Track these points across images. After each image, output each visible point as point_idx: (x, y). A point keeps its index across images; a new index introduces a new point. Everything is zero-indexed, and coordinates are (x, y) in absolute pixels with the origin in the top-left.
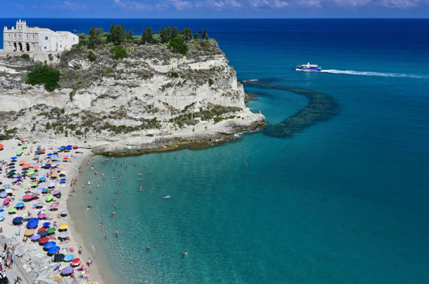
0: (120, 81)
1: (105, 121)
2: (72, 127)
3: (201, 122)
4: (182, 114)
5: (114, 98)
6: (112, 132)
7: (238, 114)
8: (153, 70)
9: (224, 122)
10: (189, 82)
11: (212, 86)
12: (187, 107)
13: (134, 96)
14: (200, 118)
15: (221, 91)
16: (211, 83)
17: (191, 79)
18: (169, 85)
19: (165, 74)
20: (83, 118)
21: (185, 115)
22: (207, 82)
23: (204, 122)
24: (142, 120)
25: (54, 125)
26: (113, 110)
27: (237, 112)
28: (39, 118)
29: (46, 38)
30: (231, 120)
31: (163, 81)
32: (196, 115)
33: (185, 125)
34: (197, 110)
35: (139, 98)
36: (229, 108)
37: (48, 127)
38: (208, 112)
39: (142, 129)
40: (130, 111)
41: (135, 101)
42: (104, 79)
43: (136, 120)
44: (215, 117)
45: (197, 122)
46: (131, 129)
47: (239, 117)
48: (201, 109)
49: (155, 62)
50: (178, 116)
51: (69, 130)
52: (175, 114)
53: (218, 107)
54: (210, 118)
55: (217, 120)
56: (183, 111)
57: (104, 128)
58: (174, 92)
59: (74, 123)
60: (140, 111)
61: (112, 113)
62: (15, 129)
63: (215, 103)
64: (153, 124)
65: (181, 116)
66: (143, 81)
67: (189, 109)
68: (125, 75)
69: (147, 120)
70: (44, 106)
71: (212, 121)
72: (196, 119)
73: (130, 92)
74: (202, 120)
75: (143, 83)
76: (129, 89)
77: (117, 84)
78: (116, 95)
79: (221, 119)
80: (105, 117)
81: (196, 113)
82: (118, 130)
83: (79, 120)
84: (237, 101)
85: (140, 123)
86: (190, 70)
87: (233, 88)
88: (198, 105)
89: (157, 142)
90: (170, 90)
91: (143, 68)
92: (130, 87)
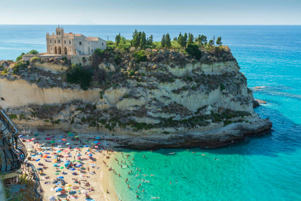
0: (142, 83)
1: (129, 118)
2: (103, 122)
3: (212, 124)
4: (194, 115)
5: (137, 98)
6: (134, 128)
7: (246, 118)
8: (170, 74)
9: (233, 125)
10: (202, 87)
11: (224, 91)
12: (199, 110)
13: (153, 97)
14: (210, 120)
15: (231, 96)
16: (222, 88)
17: (205, 84)
18: (184, 89)
19: (180, 78)
20: (112, 115)
21: (198, 117)
22: (219, 87)
23: (214, 124)
24: (160, 118)
25: (89, 119)
26: (135, 109)
27: (246, 117)
28: (76, 113)
29: (80, 43)
30: (239, 123)
31: (179, 84)
32: (207, 117)
33: (198, 126)
34: (208, 113)
35: (157, 99)
36: (238, 112)
37: (84, 120)
38: (219, 115)
39: (160, 127)
40: (150, 110)
41: (154, 102)
42: (128, 81)
43: (154, 118)
44: (225, 119)
45: (208, 123)
46: (150, 126)
47: (247, 122)
48: (212, 112)
49: (172, 66)
50: (191, 116)
51: (100, 124)
52: (188, 115)
53: (228, 110)
54: (221, 121)
55: (226, 123)
56: (196, 113)
57: (128, 124)
58: (189, 95)
59: (104, 118)
60: (159, 111)
61: (135, 111)
62: (59, 120)
63: (226, 107)
64: (170, 123)
65: (194, 118)
66: (161, 83)
67: (201, 112)
68: (145, 78)
69: (164, 119)
70: (80, 103)
71: (222, 123)
72: (207, 120)
73: (150, 93)
74: (213, 122)
75: (161, 85)
76: (149, 91)
77: (139, 86)
78: (138, 95)
79: (230, 122)
80: (129, 115)
81: (207, 116)
82: (139, 126)
83: (108, 116)
84: (246, 106)
85: (158, 122)
86: (203, 75)
87: (243, 94)
88: (210, 108)
89: (172, 139)
90: (186, 93)
91: (161, 72)
92: (151, 89)
